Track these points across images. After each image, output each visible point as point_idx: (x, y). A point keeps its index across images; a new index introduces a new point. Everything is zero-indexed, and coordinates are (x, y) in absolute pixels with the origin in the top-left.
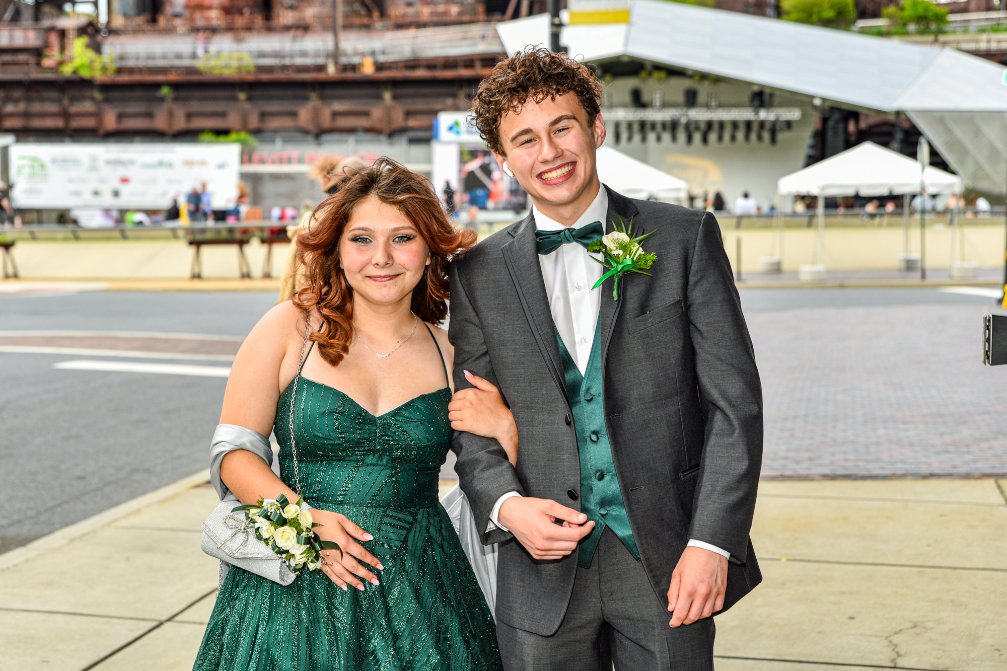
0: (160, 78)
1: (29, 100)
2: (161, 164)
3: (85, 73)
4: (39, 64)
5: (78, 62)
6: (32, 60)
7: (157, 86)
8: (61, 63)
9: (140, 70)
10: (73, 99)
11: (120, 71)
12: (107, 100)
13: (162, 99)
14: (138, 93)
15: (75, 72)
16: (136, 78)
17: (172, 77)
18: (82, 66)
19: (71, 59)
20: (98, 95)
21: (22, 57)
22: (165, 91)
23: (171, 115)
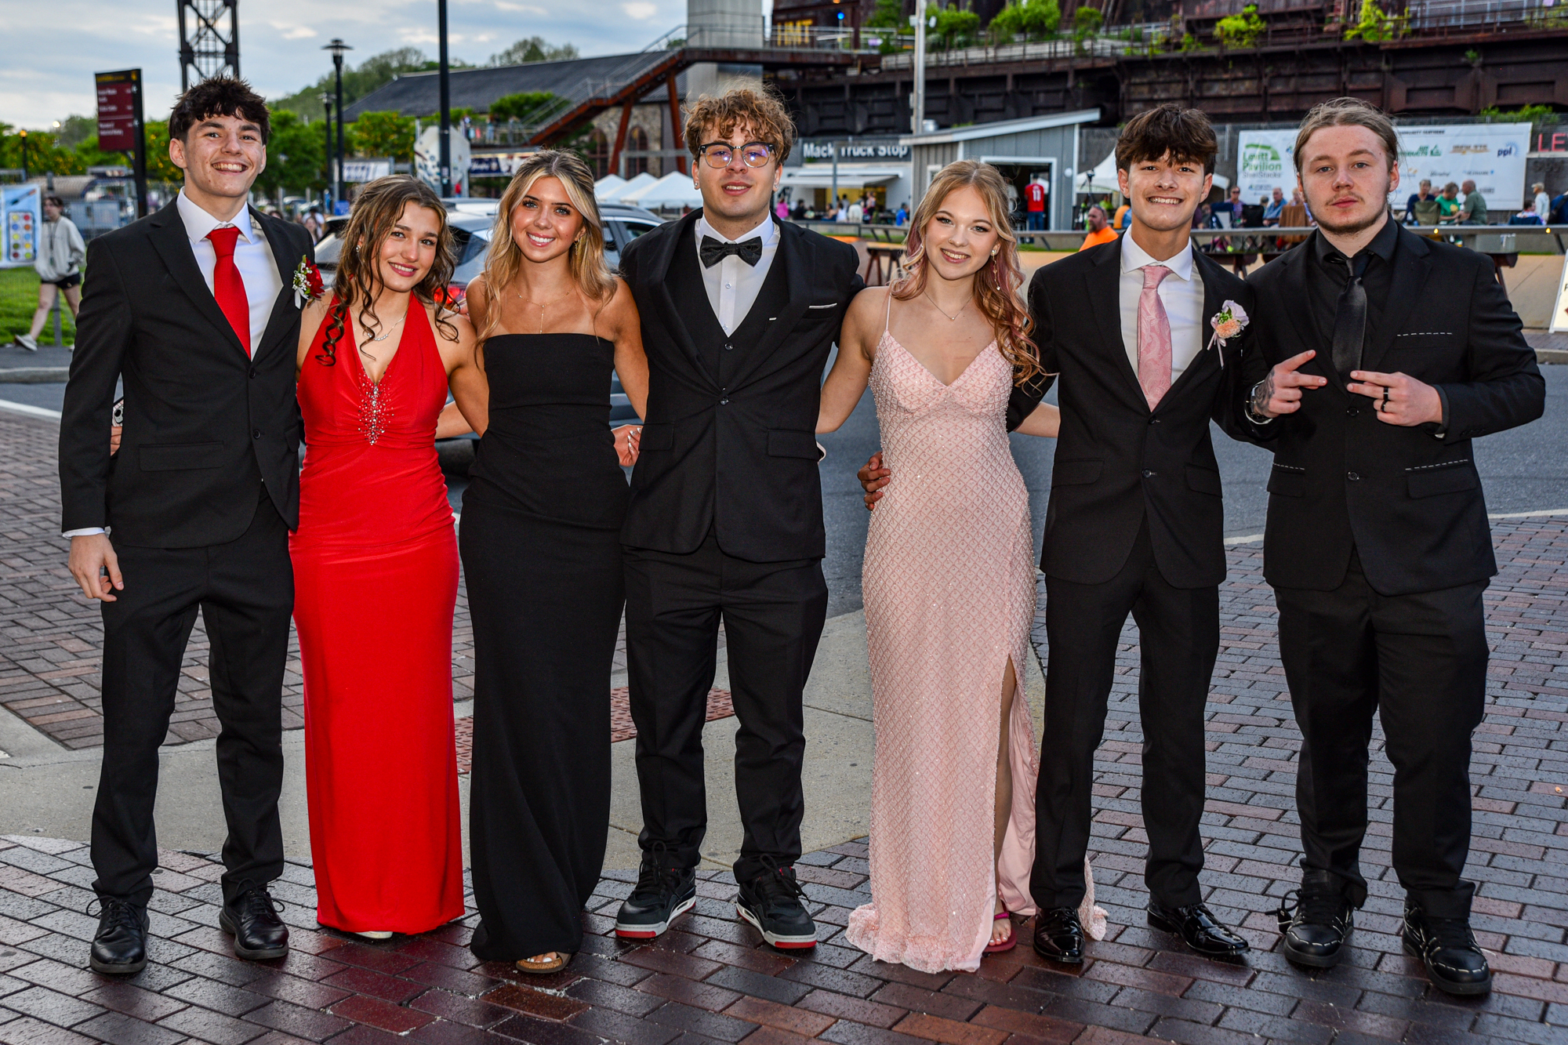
0: (1467, 38)
1: (1303, 75)
2: (1423, 150)
3: (1370, 39)
4: (1320, 30)
5: (1362, 25)
6: (1309, 25)
7: (1461, 48)
8: (1344, 28)
9: (1441, 31)
10: (1352, 72)
11: (1415, 32)
12: (1394, 72)
13: (1468, 67)
14: (1436, 62)
15: (1360, 36)
16: (1437, 38)
17: (1481, 36)
18: (1366, 29)
19: (1355, 22)
20: (1384, 67)
21: (1299, 23)
22: (1470, 54)
23: (1477, 86)
